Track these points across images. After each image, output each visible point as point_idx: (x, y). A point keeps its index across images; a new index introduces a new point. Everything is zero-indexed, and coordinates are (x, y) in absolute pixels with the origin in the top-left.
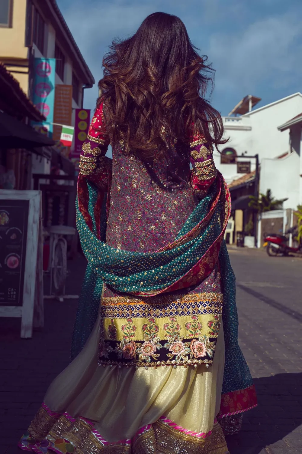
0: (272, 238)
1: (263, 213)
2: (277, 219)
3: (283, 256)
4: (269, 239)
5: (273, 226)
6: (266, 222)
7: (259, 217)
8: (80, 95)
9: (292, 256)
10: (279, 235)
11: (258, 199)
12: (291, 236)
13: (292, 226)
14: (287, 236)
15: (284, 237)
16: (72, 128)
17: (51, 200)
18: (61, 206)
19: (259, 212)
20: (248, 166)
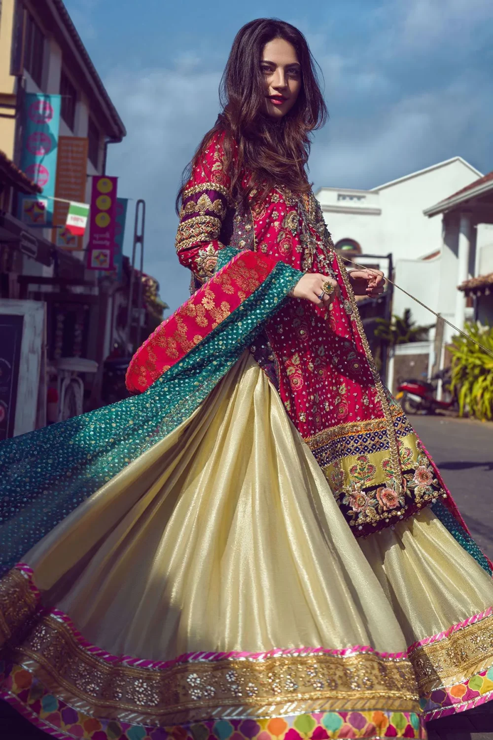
0: (410, 386)
1: (397, 347)
2: (420, 356)
3: (426, 415)
4: (406, 387)
5: (413, 368)
6: (402, 361)
7: (391, 353)
8: (101, 153)
9: (440, 415)
10: (422, 382)
11: (390, 324)
12: (440, 382)
13: (442, 367)
14: (433, 383)
15: (430, 385)
16: (87, 207)
17: (61, 318)
18: (77, 327)
19: (391, 344)
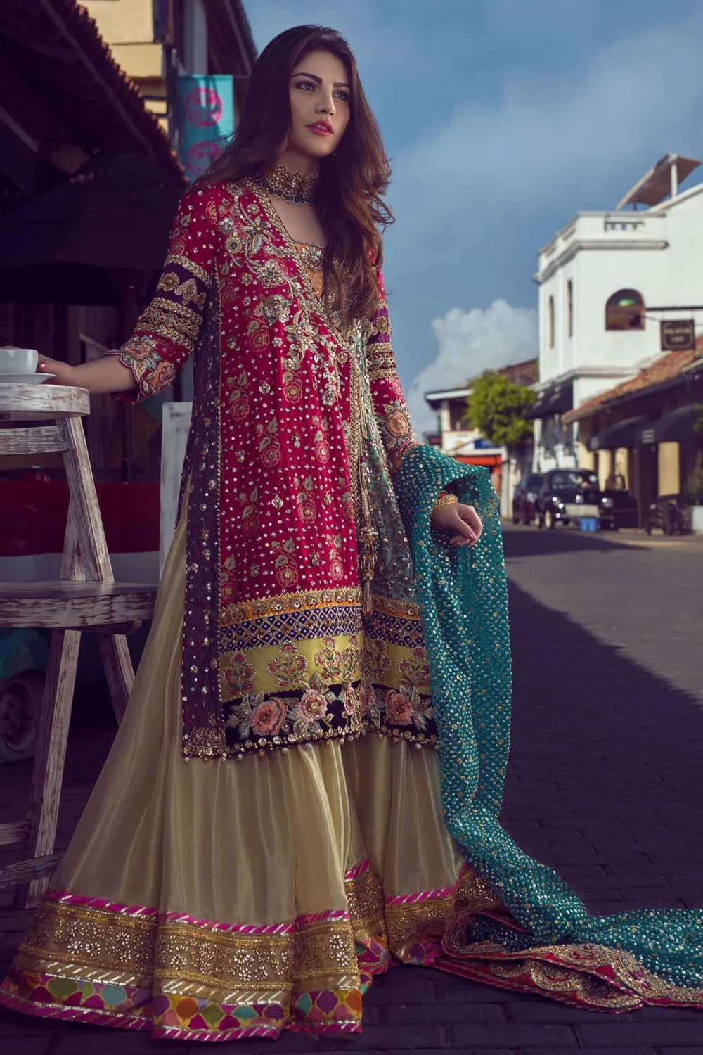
20: (687, 331)
